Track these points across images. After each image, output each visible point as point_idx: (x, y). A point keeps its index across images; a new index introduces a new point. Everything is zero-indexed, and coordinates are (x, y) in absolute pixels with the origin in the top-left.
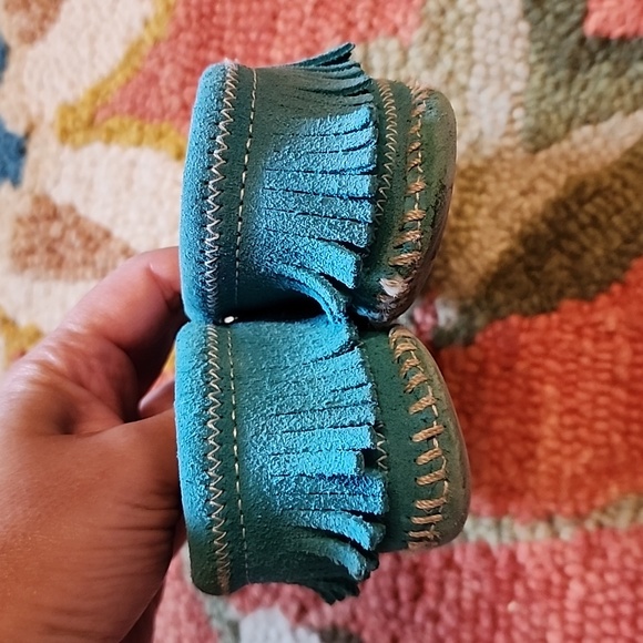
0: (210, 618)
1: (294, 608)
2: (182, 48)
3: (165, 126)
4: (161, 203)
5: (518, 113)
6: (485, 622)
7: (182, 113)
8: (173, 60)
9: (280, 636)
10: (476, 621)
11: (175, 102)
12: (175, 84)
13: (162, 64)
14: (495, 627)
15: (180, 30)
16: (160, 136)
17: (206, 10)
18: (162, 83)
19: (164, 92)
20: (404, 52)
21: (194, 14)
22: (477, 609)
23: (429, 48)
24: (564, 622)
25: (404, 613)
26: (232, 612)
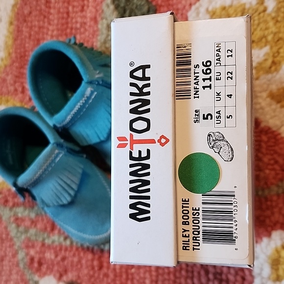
0: (29, 280)
1: (58, 275)
2: (14, 69)
3: (9, 98)
6: (124, 276)
7: (15, 93)
8: (11, 73)
10: (121, 276)
11: (12, 88)
12: (12, 82)
13: (7, 75)
14: (127, 279)
15: (13, 62)
16: (8, 101)
17: (22, 54)
18: (8, 82)
19: (9, 85)
21: (19, 56)
24: (151, 276)
25: (96, 275)
26: (36, 278)
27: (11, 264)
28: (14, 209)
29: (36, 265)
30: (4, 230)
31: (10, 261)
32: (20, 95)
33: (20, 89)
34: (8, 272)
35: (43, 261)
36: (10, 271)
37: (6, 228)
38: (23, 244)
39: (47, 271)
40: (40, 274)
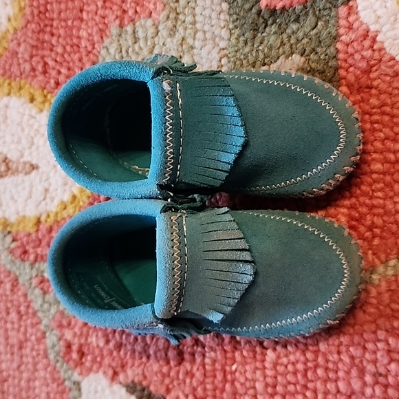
0: (64, 380)
1: (110, 372)
2: (30, 34)
3: (23, 82)
4: (23, 130)
5: (224, 61)
6: (219, 376)
7: (32, 73)
8: (25, 41)
9: (103, 391)
10: (215, 376)
11: (27, 67)
12: (27, 57)
13: (19, 44)
14: (225, 380)
15: (28, 22)
16: (20, 88)
17: (42, 9)
18: (20, 56)
19: (21, 61)
20: (156, 26)
21: (36, 12)
22: (214, 370)
23: (170, 24)
24: (265, 377)
25: (172, 374)
26: (76, 376)
27: (34, 353)
28: (37, 265)
29: (75, 356)
30: (22, 299)
31: (32, 349)
32: (41, 78)
33: (40, 68)
34: (30, 366)
35: (85, 350)
36: (35, 364)
37: (25, 295)
38: (52, 322)
39: (92, 366)
40: (81, 371)
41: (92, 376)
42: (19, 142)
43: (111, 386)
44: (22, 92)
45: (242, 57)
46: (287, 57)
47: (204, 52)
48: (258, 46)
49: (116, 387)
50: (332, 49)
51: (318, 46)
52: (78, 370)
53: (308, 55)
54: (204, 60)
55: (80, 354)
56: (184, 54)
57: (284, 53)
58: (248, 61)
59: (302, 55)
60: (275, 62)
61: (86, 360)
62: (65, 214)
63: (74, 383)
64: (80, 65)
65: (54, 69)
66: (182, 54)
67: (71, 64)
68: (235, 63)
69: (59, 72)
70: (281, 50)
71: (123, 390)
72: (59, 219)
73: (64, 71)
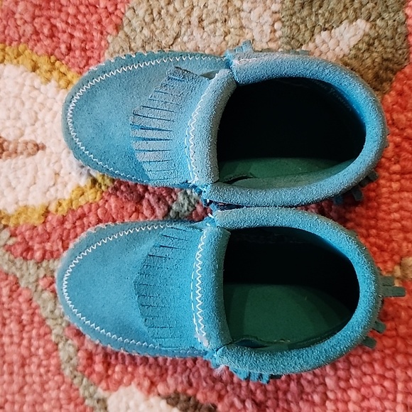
0: (84, 399)
1: (146, 383)
3: (21, 47)
4: (23, 103)
5: (277, 26)
7: (34, 37)
9: (137, 406)
11: (29, 29)
12: (27, 17)
16: (19, 55)
18: (17, 16)
19: (19, 22)
26: (100, 392)
27: (42, 370)
28: (44, 264)
29: (99, 367)
30: (24, 306)
31: (39, 366)
32: (47, 42)
33: (46, 31)
34: (37, 387)
35: (112, 361)
36: (43, 384)
37: (30, 301)
38: (66, 329)
39: (122, 378)
40: (108, 385)
41: (122, 390)
42: (18, 118)
43: (147, 399)
44: (20, 59)
45: (299, 21)
46: (351, 22)
47: (254, 15)
48: (317, 10)
49: (154, 400)
50: (401, 14)
51: (385, 11)
52: (103, 384)
53: (374, 20)
54: (254, 24)
55: (105, 365)
56: (229, 17)
57: (347, 18)
58: (306, 26)
59: (368, 20)
60: (338, 26)
61: (114, 372)
62: (82, 201)
63: (98, 401)
64: (99, 27)
65: (64, 32)
66: (227, 17)
67: (87, 27)
68: (291, 27)
69: (72, 36)
70: (344, 14)
71: (163, 403)
72: (74, 207)
73: (78, 34)
